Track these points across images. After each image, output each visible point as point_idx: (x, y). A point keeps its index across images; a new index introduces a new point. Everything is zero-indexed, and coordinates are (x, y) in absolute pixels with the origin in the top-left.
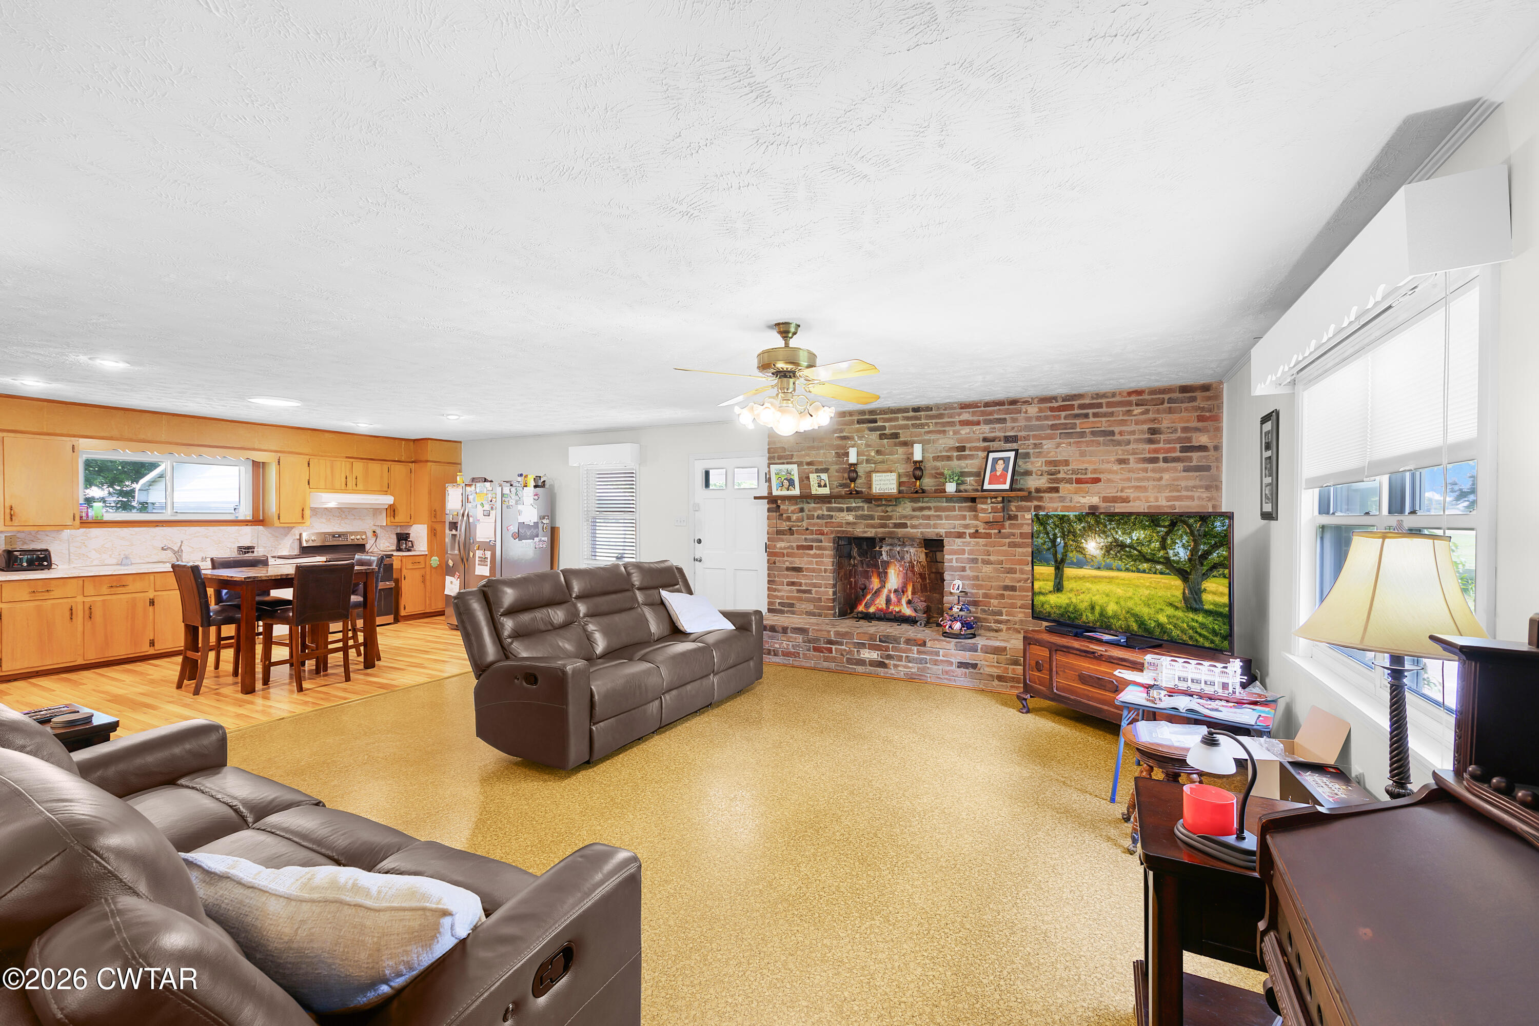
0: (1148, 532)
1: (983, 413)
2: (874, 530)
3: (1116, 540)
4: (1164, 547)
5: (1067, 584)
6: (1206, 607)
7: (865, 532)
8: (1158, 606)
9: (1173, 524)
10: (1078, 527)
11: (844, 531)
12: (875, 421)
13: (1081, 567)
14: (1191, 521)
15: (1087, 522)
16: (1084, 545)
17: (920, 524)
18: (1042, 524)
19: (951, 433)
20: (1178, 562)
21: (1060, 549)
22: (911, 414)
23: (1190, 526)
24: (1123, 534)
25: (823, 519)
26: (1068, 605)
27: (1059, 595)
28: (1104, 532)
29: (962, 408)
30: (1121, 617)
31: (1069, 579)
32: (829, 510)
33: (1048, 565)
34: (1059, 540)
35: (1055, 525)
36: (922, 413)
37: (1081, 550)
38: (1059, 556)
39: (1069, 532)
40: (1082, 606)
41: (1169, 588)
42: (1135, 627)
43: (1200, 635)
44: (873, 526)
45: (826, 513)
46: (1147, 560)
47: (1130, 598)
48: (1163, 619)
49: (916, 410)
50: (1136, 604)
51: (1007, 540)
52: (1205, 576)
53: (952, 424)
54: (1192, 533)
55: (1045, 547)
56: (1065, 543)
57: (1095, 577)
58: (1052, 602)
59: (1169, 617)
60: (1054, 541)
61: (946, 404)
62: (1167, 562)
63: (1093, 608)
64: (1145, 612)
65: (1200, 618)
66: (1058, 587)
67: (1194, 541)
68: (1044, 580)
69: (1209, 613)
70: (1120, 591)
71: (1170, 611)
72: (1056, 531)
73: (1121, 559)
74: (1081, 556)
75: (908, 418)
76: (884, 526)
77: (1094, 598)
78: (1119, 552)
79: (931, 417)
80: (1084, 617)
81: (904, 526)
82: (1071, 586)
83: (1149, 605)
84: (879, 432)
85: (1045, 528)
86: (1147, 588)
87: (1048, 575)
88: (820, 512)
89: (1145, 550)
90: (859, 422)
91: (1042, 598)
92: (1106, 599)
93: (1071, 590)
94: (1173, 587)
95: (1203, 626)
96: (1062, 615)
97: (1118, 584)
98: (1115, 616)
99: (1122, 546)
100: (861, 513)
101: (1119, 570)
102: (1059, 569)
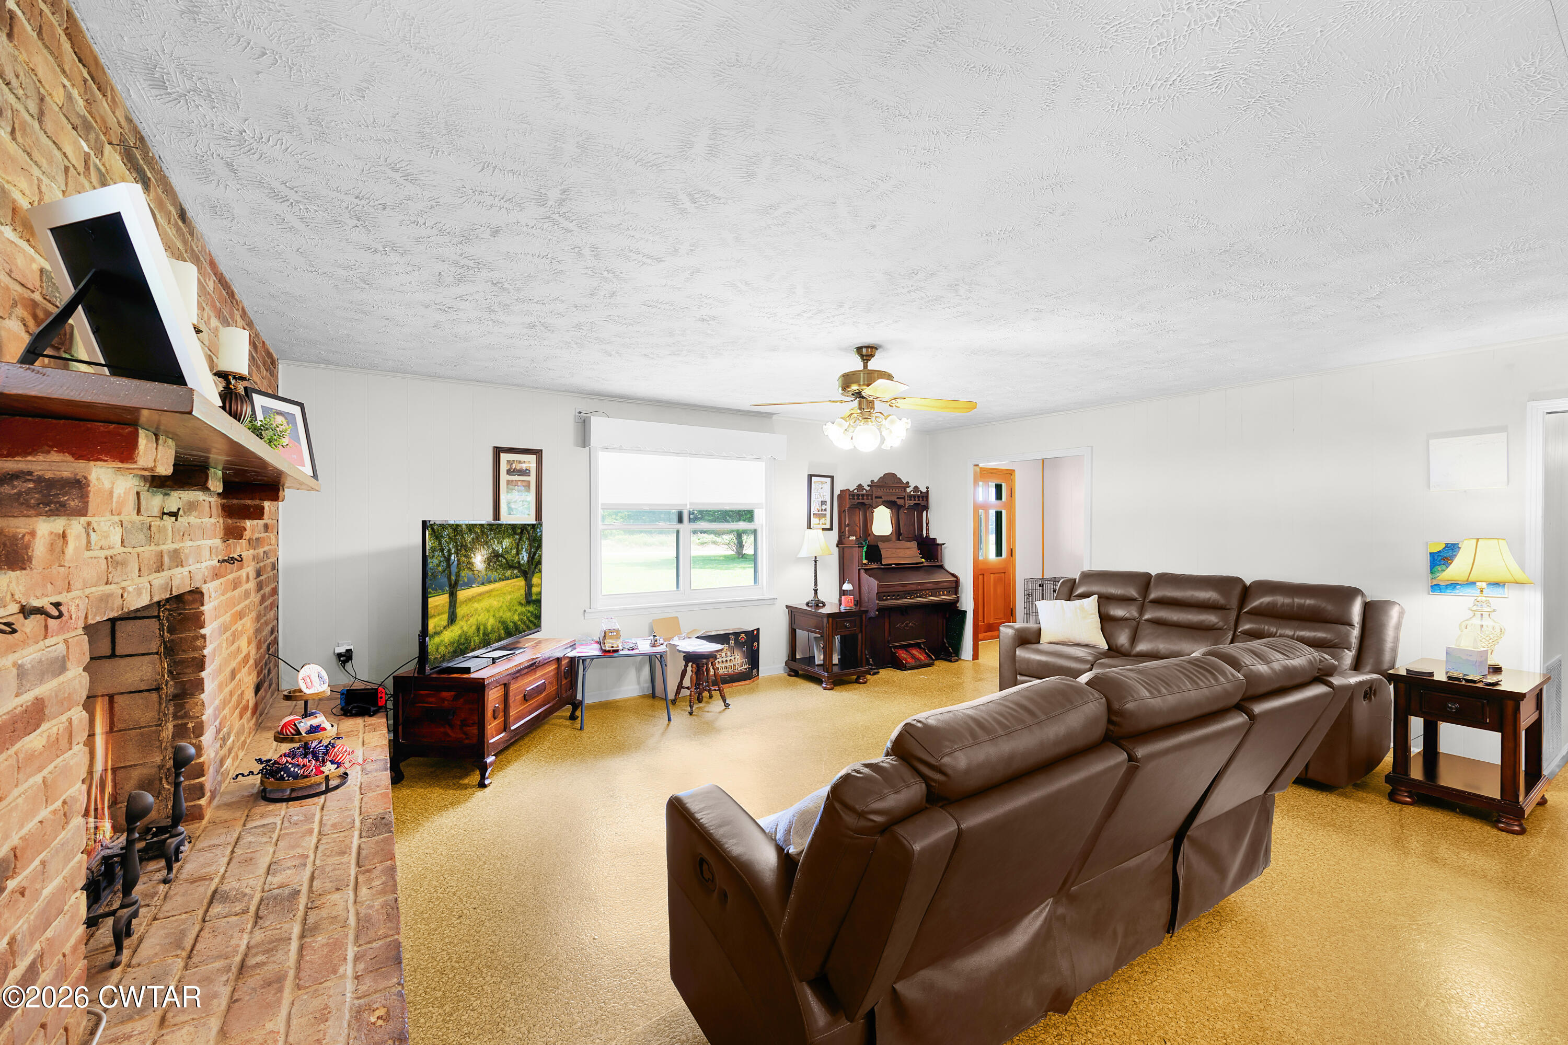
0: (511, 541)
3: (494, 550)
4: (518, 553)
5: (460, 611)
6: (534, 597)
8: (515, 608)
9: (522, 532)
10: (469, 538)
13: (470, 587)
14: (529, 528)
15: (475, 534)
16: (473, 560)
18: (437, 538)
20: (523, 565)
21: (454, 569)
23: (528, 533)
24: (498, 543)
26: (460, 636)
27: (453, 628)
28: (487, 544)
30: (496, 629)
31: (461, 604)
33: (443, 592)
34: (453, 557)
35: (449, 538)
37: (470, 566)
38: (453, 578)
39: (462, 547)
40: (470, 632)
41: (519, 589)
42: (503, 633)
43: (531, 621)
46: (510, 567)
47: (501, 607)
48: (516, 618)
50: (504, 611)
52: (533, 573)
54: (529, 541)
55: (439, 568)
56: (459, 560)
57: (480, 594)
58: (446, 640)
59: (518, 613)
60: (448, 559)
62: (518, 566)
63: (478, 629)
64: (507, 616)
65: (531, 608)
66: (452, 618)
67: (530, 546)
68: (438, 614)
69: (534, 602)
70: (495, 603)
71: (519, 609)
72: (451, 546)
73: (496, 570)
74: (470, 573)
76: (160, 563)
77: (479, 619)
78: (495, 563)
80: (472, 643)
81: (176, 558)
82: (462, 612)
83: (510, 609)
85: (440, 544)
86: (510, 593)
87: (443, 605)
89: (509, 557)
91: (437, 639)
92: (487, 615)
93: (463, 617)
94: (520, 586)
95: (532, 613)
96: (453, 652)
97: (494, 596)
98: (493, 627)
99: (497, 556)
101: (495, 581)
102: (453, 595)
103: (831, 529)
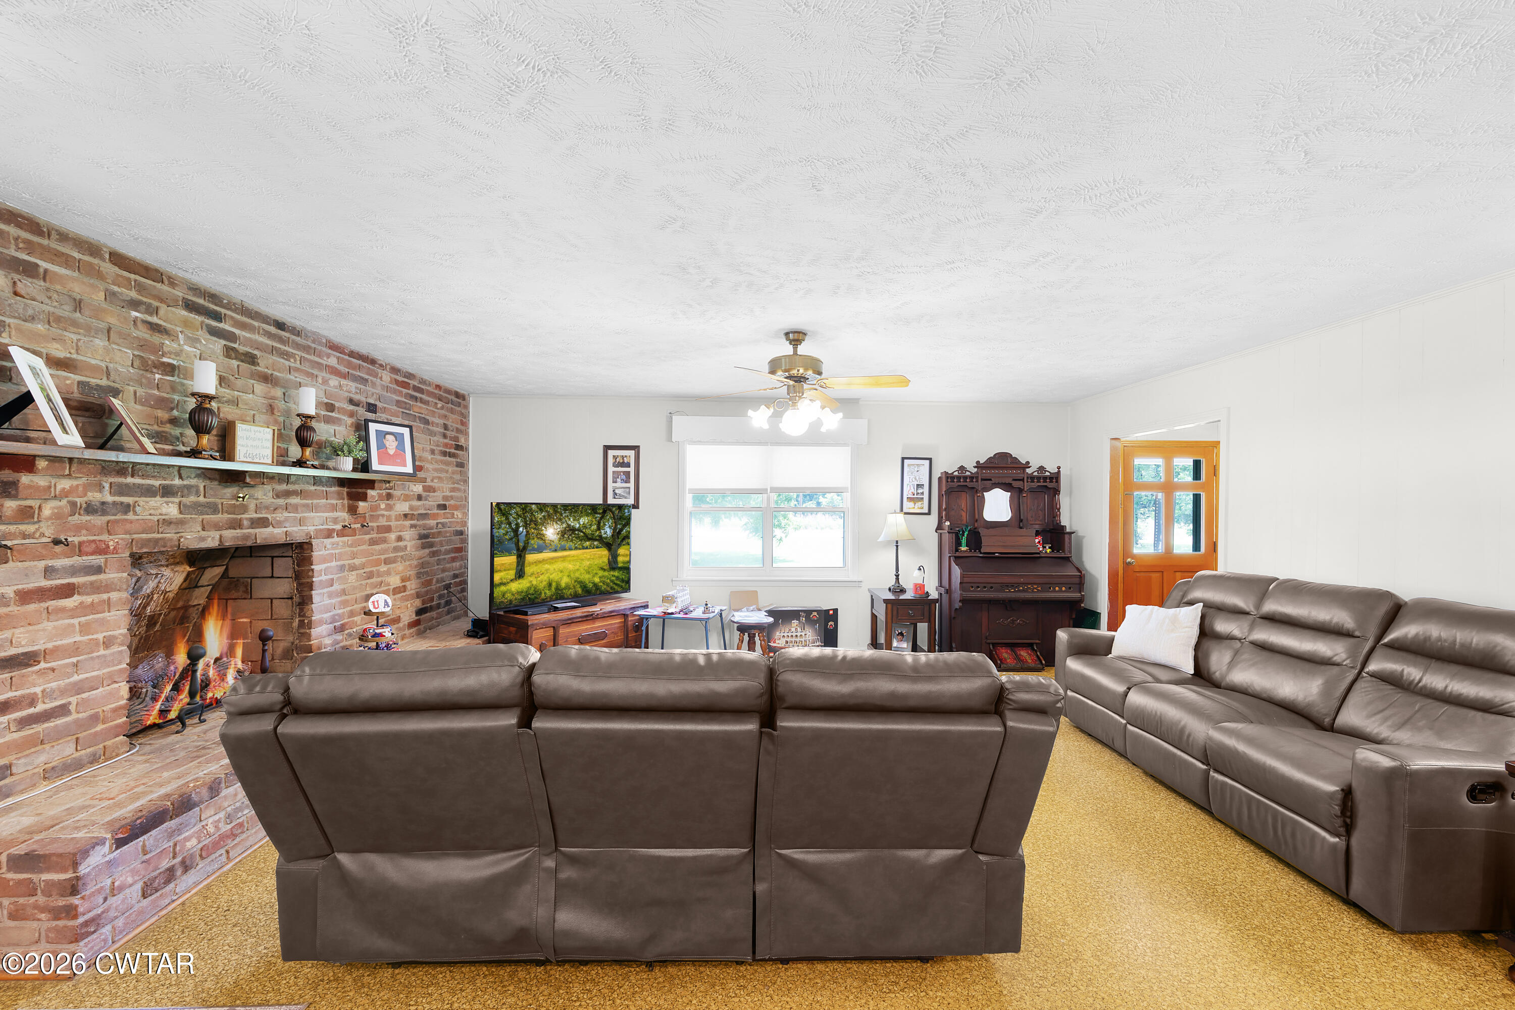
0: (590, 518)
1: (349, 365)
2: (216, 535)
3: (569, 526)
4: (599, 529)
5: (528, 570)
6: (620, 565)
7: (203, 539)
8: (595, 572)
9: (604, 512)
10: (540, 516)
11: (157, 541)
12: (217, 317)
13: (541, 552)
14: (614, 509)
15: (547, 511)
16: (544, 532)
17: (286, 519)
18: (504, 515)
19: (320, 380)
20: (606, 538)
21: (522, 538)
22: (272, 329)
23: (613, 513)
24: (574, 520)
25: (104, 513)
26: (529, 588)
27: (521, 581)
28: (560, 520)
29: (331, 348)
30: (571, 586)
31: (531, 564)
32: (122, 490)
33: (510, 554)
34: (521, 529)
35: (517, 515)
36: (287, 335)
37: (541, 537)
38: (521, 544)
39: (531, 521)
40: (541, 586)
41: (601, 557)
42: (580, 591)
43: (616, 584)
44: (217, 527)
45: (109, 499)
46: (589, 539)
47: (578, 570)
48: (597, 580)
49: (280, 325)
50: (581, 574)
51: (368, 537)
52: (619, 545)
53: (319, 366)
54: (614, 518)
55: (507, 537)
56: (527, 532)
57: (552, 559)
58: (513, 589)
59: (600, 577)
60: (516, 531)
61: (314, 333)
62: (601, 539)
63: (550, 585)
64: (586, 577)
65: (616, 573)
66: (520, 574)
67: (615, 522)
68: (505, 570)
69: (621, 569)
70: (570, 566)
71: (601, 573)
72: (519, 521)
73: (572, 541)
74: (541, 542)
75: (270, 335)
76: (236, 525)
77: (551, 577)
78: (570, 535)
79: (298, 346)
80: (543, 595)
81: (263, 523)
82: (531, 571)
83: (588, 573)
84: (223, 342)
85: (507, 519)
86: (589, 559)
87: (510, 564)
88: (95, 497)
89: (588, 531)
90: (190, 307)
91: (503, 588)
92: (560, 575)
93: (532, 574)
94: (602, 555)
95: (617, 578)
96: (523, 599)
97: (570, 561)
98: (567, 587)
99: (573, 530)
100: (193, 498)
101: (570, 549)
102: (521, 557)
103: (929, 513)
